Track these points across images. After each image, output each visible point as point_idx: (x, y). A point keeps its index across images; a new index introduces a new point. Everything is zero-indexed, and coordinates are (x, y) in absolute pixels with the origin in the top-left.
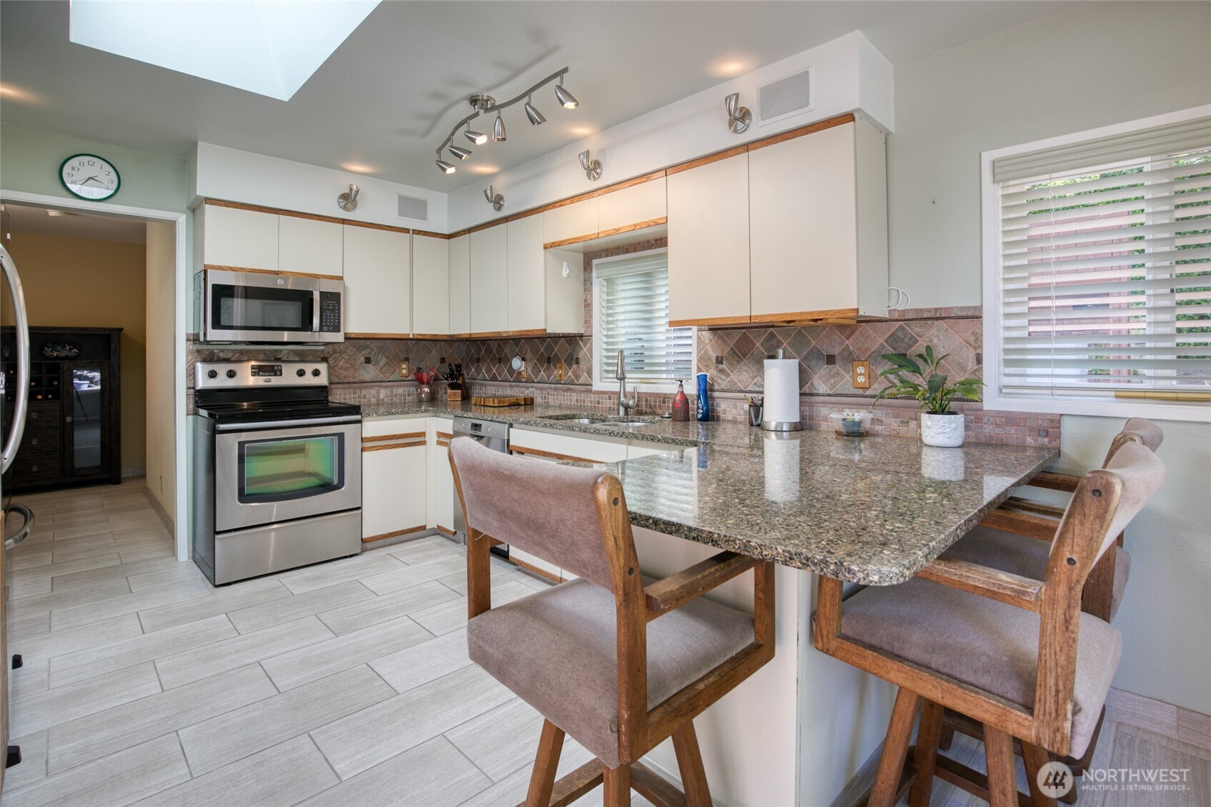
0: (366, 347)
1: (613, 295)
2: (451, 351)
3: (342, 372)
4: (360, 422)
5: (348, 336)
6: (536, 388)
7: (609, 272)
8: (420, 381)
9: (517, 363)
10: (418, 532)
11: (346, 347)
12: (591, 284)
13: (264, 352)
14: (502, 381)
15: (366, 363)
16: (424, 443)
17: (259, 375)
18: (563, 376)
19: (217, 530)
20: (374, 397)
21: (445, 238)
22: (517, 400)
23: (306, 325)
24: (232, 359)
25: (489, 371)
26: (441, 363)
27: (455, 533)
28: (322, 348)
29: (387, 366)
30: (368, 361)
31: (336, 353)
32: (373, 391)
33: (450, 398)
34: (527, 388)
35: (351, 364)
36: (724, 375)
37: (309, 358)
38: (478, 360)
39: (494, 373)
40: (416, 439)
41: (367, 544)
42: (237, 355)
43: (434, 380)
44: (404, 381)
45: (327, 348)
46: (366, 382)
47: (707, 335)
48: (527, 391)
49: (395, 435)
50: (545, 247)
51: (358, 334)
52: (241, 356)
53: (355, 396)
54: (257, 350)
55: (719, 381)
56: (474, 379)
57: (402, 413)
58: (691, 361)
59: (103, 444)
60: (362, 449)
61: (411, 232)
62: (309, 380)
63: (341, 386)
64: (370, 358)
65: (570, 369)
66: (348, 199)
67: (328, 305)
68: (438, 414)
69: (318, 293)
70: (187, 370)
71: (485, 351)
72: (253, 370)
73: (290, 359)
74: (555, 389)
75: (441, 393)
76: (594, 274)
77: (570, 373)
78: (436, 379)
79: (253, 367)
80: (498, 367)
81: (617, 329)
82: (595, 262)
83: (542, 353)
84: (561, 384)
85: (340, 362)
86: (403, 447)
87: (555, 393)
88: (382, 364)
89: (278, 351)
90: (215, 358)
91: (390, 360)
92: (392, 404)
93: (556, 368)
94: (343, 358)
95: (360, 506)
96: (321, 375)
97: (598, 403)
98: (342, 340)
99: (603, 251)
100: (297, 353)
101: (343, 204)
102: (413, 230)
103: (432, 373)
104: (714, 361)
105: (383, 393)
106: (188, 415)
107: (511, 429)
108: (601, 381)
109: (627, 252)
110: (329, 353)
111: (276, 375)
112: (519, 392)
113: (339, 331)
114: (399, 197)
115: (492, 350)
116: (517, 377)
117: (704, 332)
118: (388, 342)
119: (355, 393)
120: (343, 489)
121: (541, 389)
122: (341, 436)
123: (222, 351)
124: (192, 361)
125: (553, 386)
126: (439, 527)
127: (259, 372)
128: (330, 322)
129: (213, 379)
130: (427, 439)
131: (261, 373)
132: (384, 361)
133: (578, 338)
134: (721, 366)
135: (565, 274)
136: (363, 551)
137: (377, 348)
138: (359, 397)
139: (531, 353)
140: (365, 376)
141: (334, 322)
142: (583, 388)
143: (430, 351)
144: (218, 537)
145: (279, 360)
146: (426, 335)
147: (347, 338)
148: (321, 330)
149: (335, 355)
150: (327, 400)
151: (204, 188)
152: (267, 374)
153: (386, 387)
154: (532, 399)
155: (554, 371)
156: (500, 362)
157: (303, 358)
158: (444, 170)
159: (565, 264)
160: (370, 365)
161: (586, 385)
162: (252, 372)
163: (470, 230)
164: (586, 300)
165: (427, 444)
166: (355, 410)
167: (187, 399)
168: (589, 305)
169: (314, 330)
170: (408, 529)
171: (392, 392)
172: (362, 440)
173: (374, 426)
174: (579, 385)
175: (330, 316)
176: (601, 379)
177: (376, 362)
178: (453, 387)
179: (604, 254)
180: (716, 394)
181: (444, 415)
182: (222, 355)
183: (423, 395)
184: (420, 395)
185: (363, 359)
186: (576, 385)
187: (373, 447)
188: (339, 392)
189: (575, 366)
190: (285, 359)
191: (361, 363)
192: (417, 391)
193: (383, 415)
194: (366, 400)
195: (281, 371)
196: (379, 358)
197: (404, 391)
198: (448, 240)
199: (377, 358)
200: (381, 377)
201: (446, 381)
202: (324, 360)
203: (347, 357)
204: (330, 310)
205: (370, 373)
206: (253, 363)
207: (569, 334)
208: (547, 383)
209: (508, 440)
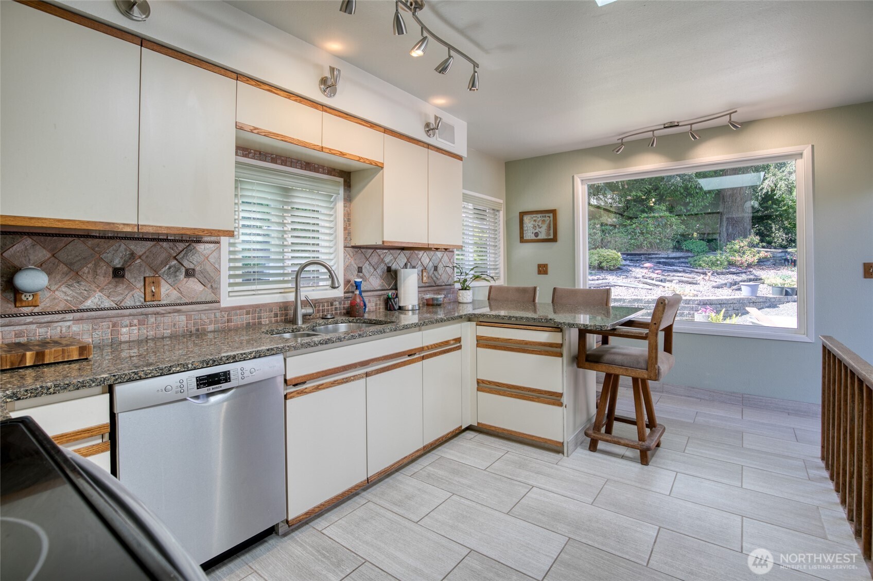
6: (78, 321)
18: (158, 295)
47: (350, 251)
50: (237, 126)
74: (138, 315)
84: (153, 306)
87: (136, 321)
104: (357, 270)
108: (229, 295)
116: (7, 309)
117: (348, 249)
121: (94, 320)
142: (204, 306)
155: (131, 290)
161: (208, 302)
186: (187, 304)
209: (285, 375)
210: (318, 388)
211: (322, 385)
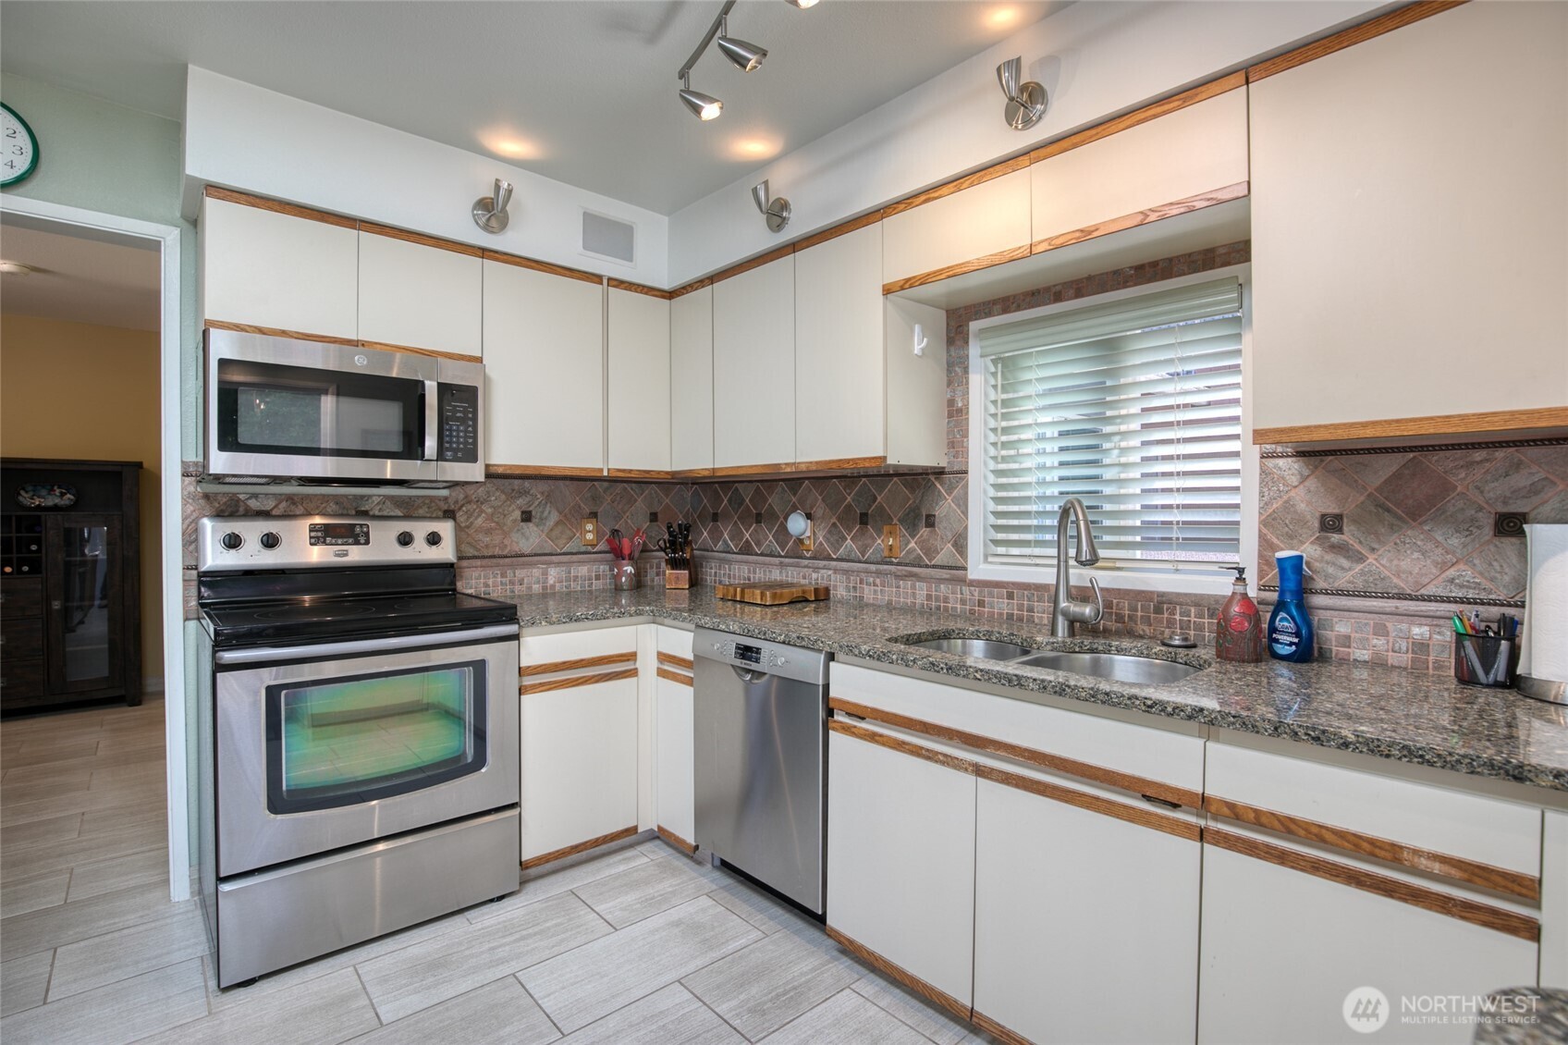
0: (524, 493)
1: (1015, 392)
2: (667, 501)
3: (480, 536)
4: (516, 637)
5: (493, 470)
6: (836, 571)
7: (1005, 345)
8: (617, 554)
9: (797, 524)
10: (624, 839)
11: (488, 492)
12: (966, 370)
13: (337, 499)
14: (762, 555)
15: (523, 520)
16: (633, 673)
17: (324, 543)
18: (896, 550)
19: (222, 875)
20: (538, 582)
21: (663, 297)
22: (804, 592)
23: (411, 446)
24: (274, 513)
25: (736, 536)
26: (651, 521)
27: (697, 848)
28: (445, 493)
29: (560, 527)
30: (527, 517)
31: (469, 502)
32: (536, 572)
33: (670, 583)
34: (816, 569)
35: (497, 523)
36: (1347, 558)
37: (421, 512)
38: (715, 517)
39: (747, 541)
40: (618, 667)
41: (530, 871)
42: (284, 504)
43: (642, 551)
44: (590, 553)
45: (454, 494)
46: (522, 555)
47: (1289, 468)
48: (814, 576)
49: (582, 660)
50: (887, 291)
51: (511, 467)
52: (293, 507)
53: (504, 580)
54: (324, 496)
55: (1330, 570)
56: (708, 551)
57: (595, 617)
58: (1237, 523)
59: (112, 643)
60: (520, 690)
61: (605, 281)
62: (420, 552)
63: (478, 562)
64: (530, 512)
65: (913, 537)
66: (492, 210)
67: (454, 410)
68: (659, 619)
69: (435, 384)
70: (183, 535)
71: (730, 501)
72: (313, 534)
73: (385, 513)
74: (878, 573)
75: (651, 573)
76: (974, 350)
77: (912, 544)
78: (645, 550)
79: (313, 528)
80: (755, 530)
81: (1020, 459)
82: (974, 326)
83: (849, 506)
84: (892, 563)
85: (476, 519)
86: (597, 682)
87: (878, 581)
88: (551, 523)
89: (362, 497)
90: (242, 510)
91: (565, 516)
92: (569, 596)
93: (879, 532)
94: (482, 511)
95: (517, 800)
96: (443, 543)
97: (981, 603)
98: (481, 478)
99: (994, 302)
100: (397, 501)
101: (484, 219)
102: (610, 279)
103: (638, 540)
104: (1317, 524)
105: (554, 574)
106: (186, 619)
107: (832, 664)
108: (986, 560)
109: (1058, 298)
110: (456, 502)
111: (357, 543)
112: (803, 576)
113: (475, 460)
114: (584, 213)
115: (743, 500)
116: (796, 550)
117: (1281, 462)
118: (561, 483)
119: (503, 575)
120: (483, 770)
121: (846, 572)
122: (479, 667)
123: (255, 496)
124: (195, 515)
125: (873, 567)
126: (659, 827)
127: (325, 538)
128: (458, 443)
129: (233, 552)
130: (638, 665)
131: (328, 539)
132: (554, 517)
133: (932, 478)
134: (1335, 538)
135: (917, 349)
136: (524, 882)
137: (542, 493)
138: (512, 583)
139: (823, 505)
140: (521, 545)
141: (466, 443)
142: (945, 574)
143: (632, 501)
144: (226, 887)
145: (365, 514)
146: (630, 471)
147: (491, 475)
148: (441, 457)
149: (469, 507)
150: (454, 590)
151: (200, 162)
152: (340, 541)
153: (559, 564)
154: (827, 590)
155: (874, 540)
156: (758, 522)
157: (409, 510)
158: (697, 110)
159: (917, 328)
160: (531, 525)
161: (951, 568)
162: (311, 538)
163: (713, 279)
164: (951, 402)
165: (640, 673)
166: (505, 613)
167: (185, 588)
168: (960, 411)
169: (426, 457)
170: (606, 836)
171: (570, 572)
172: (521, 672)
173: (540, 646)
174: (934, 567)
175: (458, 431)
176: (986, 556)
177: (541, 519)
178: (675, 564)
179: (998, 308)
180: (1318, 600)
181: (676, 623)
182: (254, 504)
183: (624, 579)
184: (616, 578)
185: (517, 514)
186: (927, 566)
187: (542, 685)
188: (475, 574)
189: (924, 532)
190: (377, 513)
191: (515, 521)
192: (611, 570)
193: (559, 622)
194: (524, 588)
195: (367, 534)
196: (546, 513)
197: (589, 571)
198: (667, 301)
199: (543, 512)
200: (549, 546)
201: (663, 554)
202: (449, 514)
203: (490, 510)
204: (458, 419)
205: (530, 538)
206: (318, 520)
207: (911, 467)
208: (860, 562)
209: (826, 687)
210: (873, 737)
211: (881, 736)
